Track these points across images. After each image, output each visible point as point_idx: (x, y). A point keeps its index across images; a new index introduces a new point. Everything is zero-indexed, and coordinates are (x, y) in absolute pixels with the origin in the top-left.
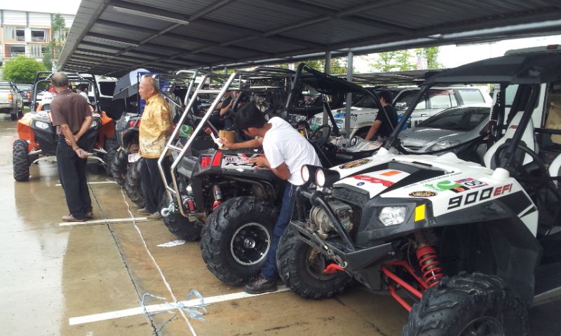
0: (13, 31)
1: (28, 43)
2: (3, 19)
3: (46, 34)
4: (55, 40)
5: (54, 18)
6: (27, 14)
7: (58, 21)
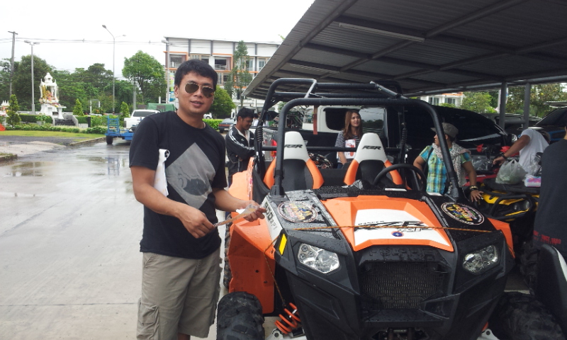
2: (190, 47)
3: (228, 62)
4: (237, 67)
5: (237, 46)
6: (212, 42)
7: (241, 48)
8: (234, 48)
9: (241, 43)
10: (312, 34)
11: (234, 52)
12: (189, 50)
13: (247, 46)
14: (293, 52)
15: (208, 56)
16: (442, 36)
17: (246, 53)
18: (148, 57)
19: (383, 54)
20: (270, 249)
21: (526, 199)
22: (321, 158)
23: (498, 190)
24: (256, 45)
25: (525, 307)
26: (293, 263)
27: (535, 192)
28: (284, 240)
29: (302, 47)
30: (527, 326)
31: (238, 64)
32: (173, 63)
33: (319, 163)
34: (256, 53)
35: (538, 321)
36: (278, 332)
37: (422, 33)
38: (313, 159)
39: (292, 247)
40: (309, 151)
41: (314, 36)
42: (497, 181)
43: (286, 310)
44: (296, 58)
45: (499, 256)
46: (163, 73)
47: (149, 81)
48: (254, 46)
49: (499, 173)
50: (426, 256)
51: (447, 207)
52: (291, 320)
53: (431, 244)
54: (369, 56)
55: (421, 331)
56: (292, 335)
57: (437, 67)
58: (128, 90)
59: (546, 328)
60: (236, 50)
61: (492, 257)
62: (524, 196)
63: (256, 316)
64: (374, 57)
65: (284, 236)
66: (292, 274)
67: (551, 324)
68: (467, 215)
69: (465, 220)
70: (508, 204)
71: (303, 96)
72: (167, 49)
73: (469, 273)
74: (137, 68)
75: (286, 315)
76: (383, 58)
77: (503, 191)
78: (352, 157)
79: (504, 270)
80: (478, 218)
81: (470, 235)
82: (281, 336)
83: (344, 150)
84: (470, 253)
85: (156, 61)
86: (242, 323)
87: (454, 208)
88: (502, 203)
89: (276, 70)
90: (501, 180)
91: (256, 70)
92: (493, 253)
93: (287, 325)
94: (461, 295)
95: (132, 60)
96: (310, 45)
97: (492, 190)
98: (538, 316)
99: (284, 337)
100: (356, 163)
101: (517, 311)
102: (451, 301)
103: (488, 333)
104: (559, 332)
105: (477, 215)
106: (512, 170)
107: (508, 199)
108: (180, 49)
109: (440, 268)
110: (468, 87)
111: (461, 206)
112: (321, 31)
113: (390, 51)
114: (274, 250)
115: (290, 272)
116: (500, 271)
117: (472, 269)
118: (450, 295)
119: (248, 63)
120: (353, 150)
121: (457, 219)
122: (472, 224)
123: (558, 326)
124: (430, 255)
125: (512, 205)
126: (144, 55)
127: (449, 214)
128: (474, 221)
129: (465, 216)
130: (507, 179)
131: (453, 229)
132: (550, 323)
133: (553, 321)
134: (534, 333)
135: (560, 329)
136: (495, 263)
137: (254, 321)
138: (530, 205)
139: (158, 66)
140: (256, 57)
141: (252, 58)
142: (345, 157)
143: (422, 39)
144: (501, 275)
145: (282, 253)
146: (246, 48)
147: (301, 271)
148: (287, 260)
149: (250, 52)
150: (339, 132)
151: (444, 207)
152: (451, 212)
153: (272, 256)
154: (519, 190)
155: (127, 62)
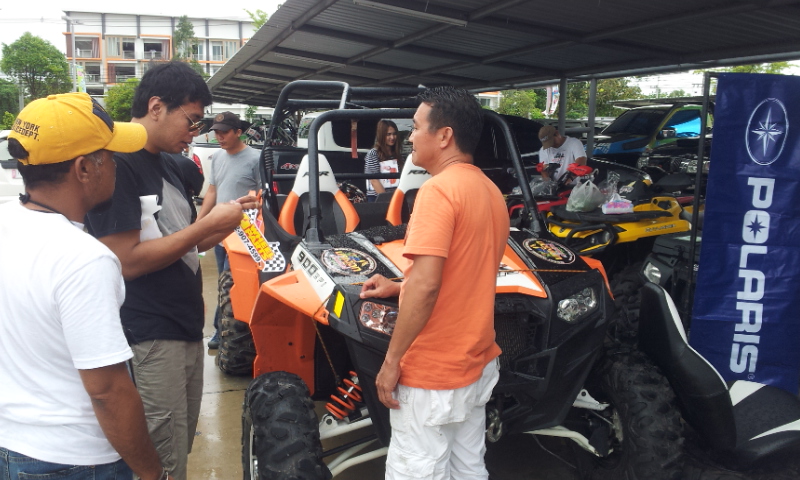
0: (118, 44)
1: (139, 62)
2: (104, 26)
3: (164, 48)
4: (179, 55)
5: (177, 24)
6: (138, 18)
7: (184, 27)
8: (173, 27)
9: (184, 20)
10: (312, 12)
11: (174, 32)
12: (104, 30)
13: (194, 24)
14: (281, 37)
15: (133, 38)
16: (492, 19)
17: (193, 33)
18: (42, 43)
19: (410, 41)
20: (321, 313)
21: (605, 230)
22: (352, 189)
23: (570, 220)
24: (207, 22)
25: (626, 358)
26: (355, 328)
27: (617, 220)
28: (340, 300)
29: (295, 29)
30: (630, 381)
31: (181, 51)
32: (78, 50)
33: (351, 195)
34: (207, 34)
35: (642, 374)
36: (331, 418)
37: (465, 14)
38: (343, 190)
39: (353, 307)
40: (338, 179)
41: (315, 15)
42: (568, 208)
43: (340, 389)
44: (284, 44)
45: (598, 298)
46: (65, 66)
47: (43, 79)
48: (203, 23)
49: (571, 198)
50: (516, 305)
51: (530, 244)
52: (346, 401)
53: (520, 291)
54: (390, 43)
55: (511, 397)
56: (347, 419)
57: (478, 59)
58: (8, 94)
59: (653, 382)
60: (176, 29)
61: (589, 302)
62: (604, 225)
63: (305, 399)
64: (396, 46)
65: (340, 295)
66: (355, 341)
67: (658, 377)
68: (555, 253)
69: (554, 258)
70: (584, 237)
71: (337, 106)
72: (68, 29)
73: (564, 322)
74: (23, 59)
75: (340, 396)
76: (409, 47)
77: (577, 221)
78: (393, 185)
79: (604, 316)
80: (568, 256)
81: (562, 277)
82: (334, 421)
83: (379, 176)
84: (564, 299)
85: (53, 47)
86: (289, 410)
87: (538, 245)
88: (575, 235)
89: (252, 61)
90: (573, 207)
91: (208, 59)
92: (590, 296)
93: (342, 407)
94: (558, 350)
95: (15, 46)
96: (308, 27)
97: (562, 220)
98: (641, 369)
99: (338, 423)
100: (400, 193)
101: (618, 365)
102: (546, 359)
103: (584, 394)
104: (667, 386)
105: (566, 252)
106: (587, 193)
107: (582, 231)
108: (90, 29)
109: (533, 319)
110: (516, 85)
111: (545, 242)
112: (326, 8)
113: (420, 37)
114: (328, 312)
115: (352, 339)
116: (600, 317)
117: (567, 318)
118: (546, 351)
119: (195, 48)
120: (395, 176)
121: (544, 258)
122: (563, 263)
123: (665, 378)
124: (520, 304)
125: (589, 238)
126: (34, 39)
127: (534, 252)
128: (564, 260)
129: (553, 254)
130: (581, 205)
131: (543, 270)
132: (655, 375)
133: (658, 372)
134: (639, 388)
135: (667, 382)
136: (593, 308)
137: (305, 406)
138: (610, 237)
139: (56, 55)
140: (208, 41)
141: (202, 41)
142: (382, 186)
143: (465, 23)
144: (601, 322)
145: (339, 315)
146: (191, 27)
147: (367, 336)
148: (346, 323)
149: (199, 32)
150: (369, 152)
151: (526, 244)
152: (536, 250)
153: (324, 320)
154: (596, 219)
155: (7, 50)
